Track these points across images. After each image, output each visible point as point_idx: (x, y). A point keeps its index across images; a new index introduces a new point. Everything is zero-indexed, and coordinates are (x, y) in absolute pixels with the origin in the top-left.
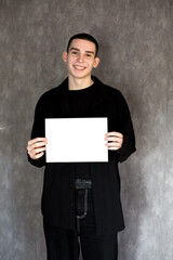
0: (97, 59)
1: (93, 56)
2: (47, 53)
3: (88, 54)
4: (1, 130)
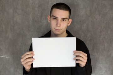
4: (7, 58)
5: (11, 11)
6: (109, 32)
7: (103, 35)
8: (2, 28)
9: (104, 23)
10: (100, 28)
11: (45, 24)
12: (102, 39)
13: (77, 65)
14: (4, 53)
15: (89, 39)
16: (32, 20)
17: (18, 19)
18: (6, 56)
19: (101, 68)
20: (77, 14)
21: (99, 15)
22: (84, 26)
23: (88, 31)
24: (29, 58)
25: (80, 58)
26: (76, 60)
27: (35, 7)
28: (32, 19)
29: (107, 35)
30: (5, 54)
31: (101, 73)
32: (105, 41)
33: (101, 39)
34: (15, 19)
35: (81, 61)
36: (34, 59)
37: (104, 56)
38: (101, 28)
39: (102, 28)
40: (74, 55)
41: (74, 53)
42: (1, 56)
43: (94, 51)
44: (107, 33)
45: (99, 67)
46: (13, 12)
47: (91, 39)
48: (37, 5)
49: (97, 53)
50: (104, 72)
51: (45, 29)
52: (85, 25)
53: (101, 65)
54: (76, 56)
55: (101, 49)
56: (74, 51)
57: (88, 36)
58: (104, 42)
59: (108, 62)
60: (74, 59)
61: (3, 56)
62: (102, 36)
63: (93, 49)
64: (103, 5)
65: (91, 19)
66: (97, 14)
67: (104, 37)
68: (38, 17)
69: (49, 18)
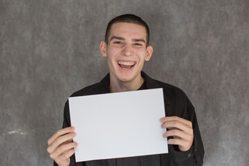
0: (150, 48)
1: (144, 44)
2: (81, 28)
3: (137, 43)
4: (21, 135)
5: (28, 34)
6: (238, 72)
7: (226, 78)
9: (225, 53)
10: (218, 64)
12: (224, 88)
14: (16, 125)
15: (196, 88)
16: (72, 51)
17: (43, 50)
18: (20, 132)
19: (224, 150)
21: (216, 37)
22: (183, 62)
23: (192, 71)
24: (64, 143)
25: (177, 133)
26: (169, 138)
28: (72, 49)
29: (234, 78)
30: (17, 127)
31: (224, 162)
32: (230, 92)
33: (222, 87)
34: (37, 52)
35: (180, 138)
36: (76, 144)
38: (221, 64)
39: (223, 64)
41: (161, 123)
42: (10, 131)
43: (208, 114)
44: (234, 73)
45: (219, 149)
47: (200, 89)
50: (230, 158)
52: (186, 59)
53: (224, 143)
54: (168, 130)
56: (162, 119)
57: (194, 81)
58: (227, 94)
59: (238, 136)
60: (164, 136)
61: (13, 132)
64: (222, 14)
65: (198, 46)
66: (210, 35)
67: (229, 84)
68: (86, 44)
69: (103, 48)
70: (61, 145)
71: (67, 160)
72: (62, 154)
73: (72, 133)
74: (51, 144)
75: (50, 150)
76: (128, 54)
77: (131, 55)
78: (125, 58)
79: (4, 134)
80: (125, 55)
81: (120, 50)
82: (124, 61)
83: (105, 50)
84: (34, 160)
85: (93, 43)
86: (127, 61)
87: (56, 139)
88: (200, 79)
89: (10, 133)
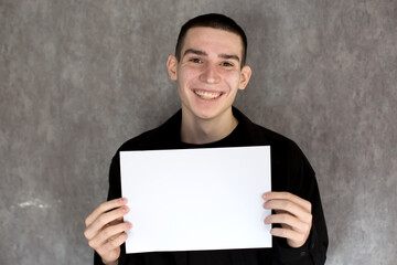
0: (247, 70)
1: (237, 64)
2: (134, 37)
3: (225, 62)
4: (40, 209)
5: (50, 48)
6: (386, 108)
7: (367, 118)
8: (23, 106)
9: (366, 77)
10: (354, 95)
11: (166, 87)
12: (363, 133)
13: (279, 242)
14: (31, 193)
15: (318, 133)
16: (121, 75)
17: (75, 73)
18: (38, 204)
19: (363, 232)
20: (274, 50)
21: (351, 51)
22: (298, 91)
23: (313, 106)
24: (110, 224)
27: (131, 32)
28: (121, 72)
29: (379, 118)
30: (34, 196)
31: (363, 252)
32: (373, 139)
33: (359, 132)
34: (64, 76)
36: (129, 225)
37: (373, 190)
38: (358, 94)
39: (362, 94)
40: (265, 206)
41: (264, 201)
42: (21, 201)
43: (338, 175)
44: (380, 110)
45: (355, 231)
46: (58, 53)
47: (325, 136)
48: (138, 25)
49: (348, 182)
50: (372, 246)
51: (166, 106)
52: (303, 86)
53: (363, 221)
55: (359, 168)
56: (266, 194)
57: (315, 123)
58: (368, 143)
59: (386, 210)
60: (266, 221)
61: (27, 204)
62: (361, 124)
63: (333, 169)
64: (361, 14)
65: (322, 66)
66: (342, 49)
67: (371, 127)
68: (142, 64)
69: (172, 65)
70: (105, 226)
71: (116, 250)
72: (107, 241)
73: (124, 208)
74: (90, 225)
75: (89, 234)
76: (211, 80)
77: (215, 83)
78: (206, 86)
79: (12, 207)
80: (206, 82)
81: (198, 74)
82: (205, 91)
83: (175, 69)
84: (61, 248)
85: (153, 62)
86: (209, 91)
87: (98, 218)
88: (325, 118)
89: (22, 205)
